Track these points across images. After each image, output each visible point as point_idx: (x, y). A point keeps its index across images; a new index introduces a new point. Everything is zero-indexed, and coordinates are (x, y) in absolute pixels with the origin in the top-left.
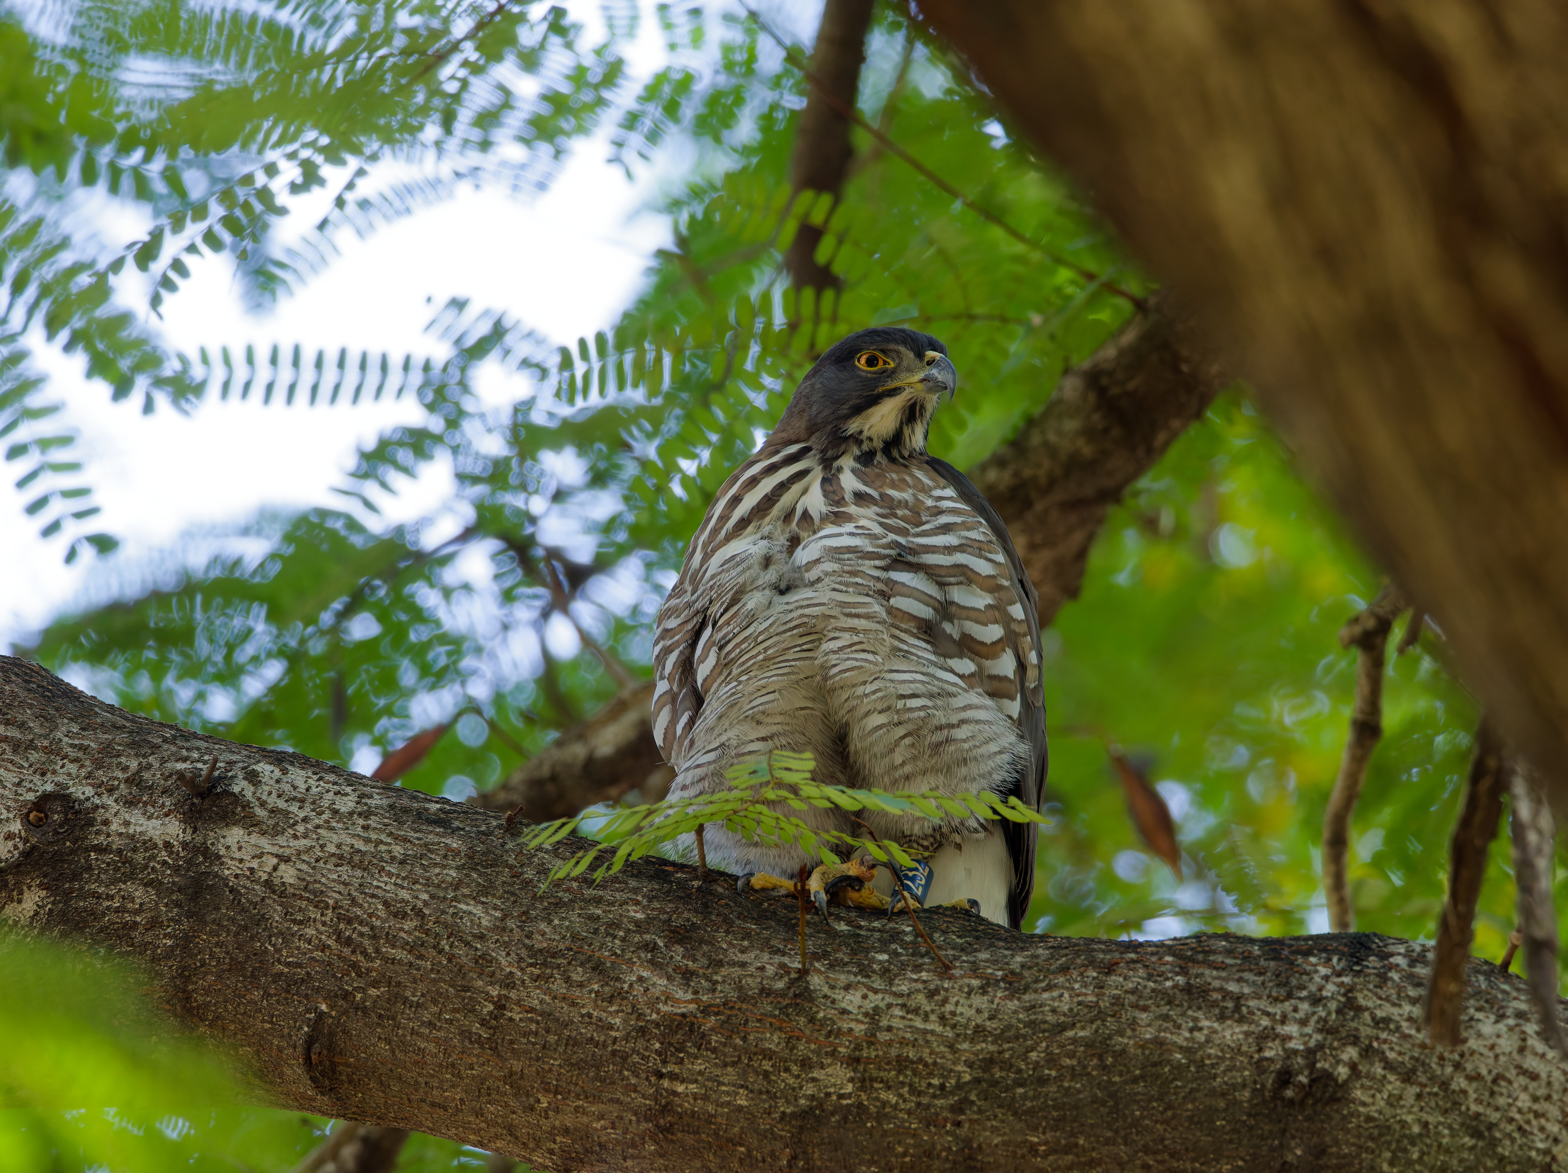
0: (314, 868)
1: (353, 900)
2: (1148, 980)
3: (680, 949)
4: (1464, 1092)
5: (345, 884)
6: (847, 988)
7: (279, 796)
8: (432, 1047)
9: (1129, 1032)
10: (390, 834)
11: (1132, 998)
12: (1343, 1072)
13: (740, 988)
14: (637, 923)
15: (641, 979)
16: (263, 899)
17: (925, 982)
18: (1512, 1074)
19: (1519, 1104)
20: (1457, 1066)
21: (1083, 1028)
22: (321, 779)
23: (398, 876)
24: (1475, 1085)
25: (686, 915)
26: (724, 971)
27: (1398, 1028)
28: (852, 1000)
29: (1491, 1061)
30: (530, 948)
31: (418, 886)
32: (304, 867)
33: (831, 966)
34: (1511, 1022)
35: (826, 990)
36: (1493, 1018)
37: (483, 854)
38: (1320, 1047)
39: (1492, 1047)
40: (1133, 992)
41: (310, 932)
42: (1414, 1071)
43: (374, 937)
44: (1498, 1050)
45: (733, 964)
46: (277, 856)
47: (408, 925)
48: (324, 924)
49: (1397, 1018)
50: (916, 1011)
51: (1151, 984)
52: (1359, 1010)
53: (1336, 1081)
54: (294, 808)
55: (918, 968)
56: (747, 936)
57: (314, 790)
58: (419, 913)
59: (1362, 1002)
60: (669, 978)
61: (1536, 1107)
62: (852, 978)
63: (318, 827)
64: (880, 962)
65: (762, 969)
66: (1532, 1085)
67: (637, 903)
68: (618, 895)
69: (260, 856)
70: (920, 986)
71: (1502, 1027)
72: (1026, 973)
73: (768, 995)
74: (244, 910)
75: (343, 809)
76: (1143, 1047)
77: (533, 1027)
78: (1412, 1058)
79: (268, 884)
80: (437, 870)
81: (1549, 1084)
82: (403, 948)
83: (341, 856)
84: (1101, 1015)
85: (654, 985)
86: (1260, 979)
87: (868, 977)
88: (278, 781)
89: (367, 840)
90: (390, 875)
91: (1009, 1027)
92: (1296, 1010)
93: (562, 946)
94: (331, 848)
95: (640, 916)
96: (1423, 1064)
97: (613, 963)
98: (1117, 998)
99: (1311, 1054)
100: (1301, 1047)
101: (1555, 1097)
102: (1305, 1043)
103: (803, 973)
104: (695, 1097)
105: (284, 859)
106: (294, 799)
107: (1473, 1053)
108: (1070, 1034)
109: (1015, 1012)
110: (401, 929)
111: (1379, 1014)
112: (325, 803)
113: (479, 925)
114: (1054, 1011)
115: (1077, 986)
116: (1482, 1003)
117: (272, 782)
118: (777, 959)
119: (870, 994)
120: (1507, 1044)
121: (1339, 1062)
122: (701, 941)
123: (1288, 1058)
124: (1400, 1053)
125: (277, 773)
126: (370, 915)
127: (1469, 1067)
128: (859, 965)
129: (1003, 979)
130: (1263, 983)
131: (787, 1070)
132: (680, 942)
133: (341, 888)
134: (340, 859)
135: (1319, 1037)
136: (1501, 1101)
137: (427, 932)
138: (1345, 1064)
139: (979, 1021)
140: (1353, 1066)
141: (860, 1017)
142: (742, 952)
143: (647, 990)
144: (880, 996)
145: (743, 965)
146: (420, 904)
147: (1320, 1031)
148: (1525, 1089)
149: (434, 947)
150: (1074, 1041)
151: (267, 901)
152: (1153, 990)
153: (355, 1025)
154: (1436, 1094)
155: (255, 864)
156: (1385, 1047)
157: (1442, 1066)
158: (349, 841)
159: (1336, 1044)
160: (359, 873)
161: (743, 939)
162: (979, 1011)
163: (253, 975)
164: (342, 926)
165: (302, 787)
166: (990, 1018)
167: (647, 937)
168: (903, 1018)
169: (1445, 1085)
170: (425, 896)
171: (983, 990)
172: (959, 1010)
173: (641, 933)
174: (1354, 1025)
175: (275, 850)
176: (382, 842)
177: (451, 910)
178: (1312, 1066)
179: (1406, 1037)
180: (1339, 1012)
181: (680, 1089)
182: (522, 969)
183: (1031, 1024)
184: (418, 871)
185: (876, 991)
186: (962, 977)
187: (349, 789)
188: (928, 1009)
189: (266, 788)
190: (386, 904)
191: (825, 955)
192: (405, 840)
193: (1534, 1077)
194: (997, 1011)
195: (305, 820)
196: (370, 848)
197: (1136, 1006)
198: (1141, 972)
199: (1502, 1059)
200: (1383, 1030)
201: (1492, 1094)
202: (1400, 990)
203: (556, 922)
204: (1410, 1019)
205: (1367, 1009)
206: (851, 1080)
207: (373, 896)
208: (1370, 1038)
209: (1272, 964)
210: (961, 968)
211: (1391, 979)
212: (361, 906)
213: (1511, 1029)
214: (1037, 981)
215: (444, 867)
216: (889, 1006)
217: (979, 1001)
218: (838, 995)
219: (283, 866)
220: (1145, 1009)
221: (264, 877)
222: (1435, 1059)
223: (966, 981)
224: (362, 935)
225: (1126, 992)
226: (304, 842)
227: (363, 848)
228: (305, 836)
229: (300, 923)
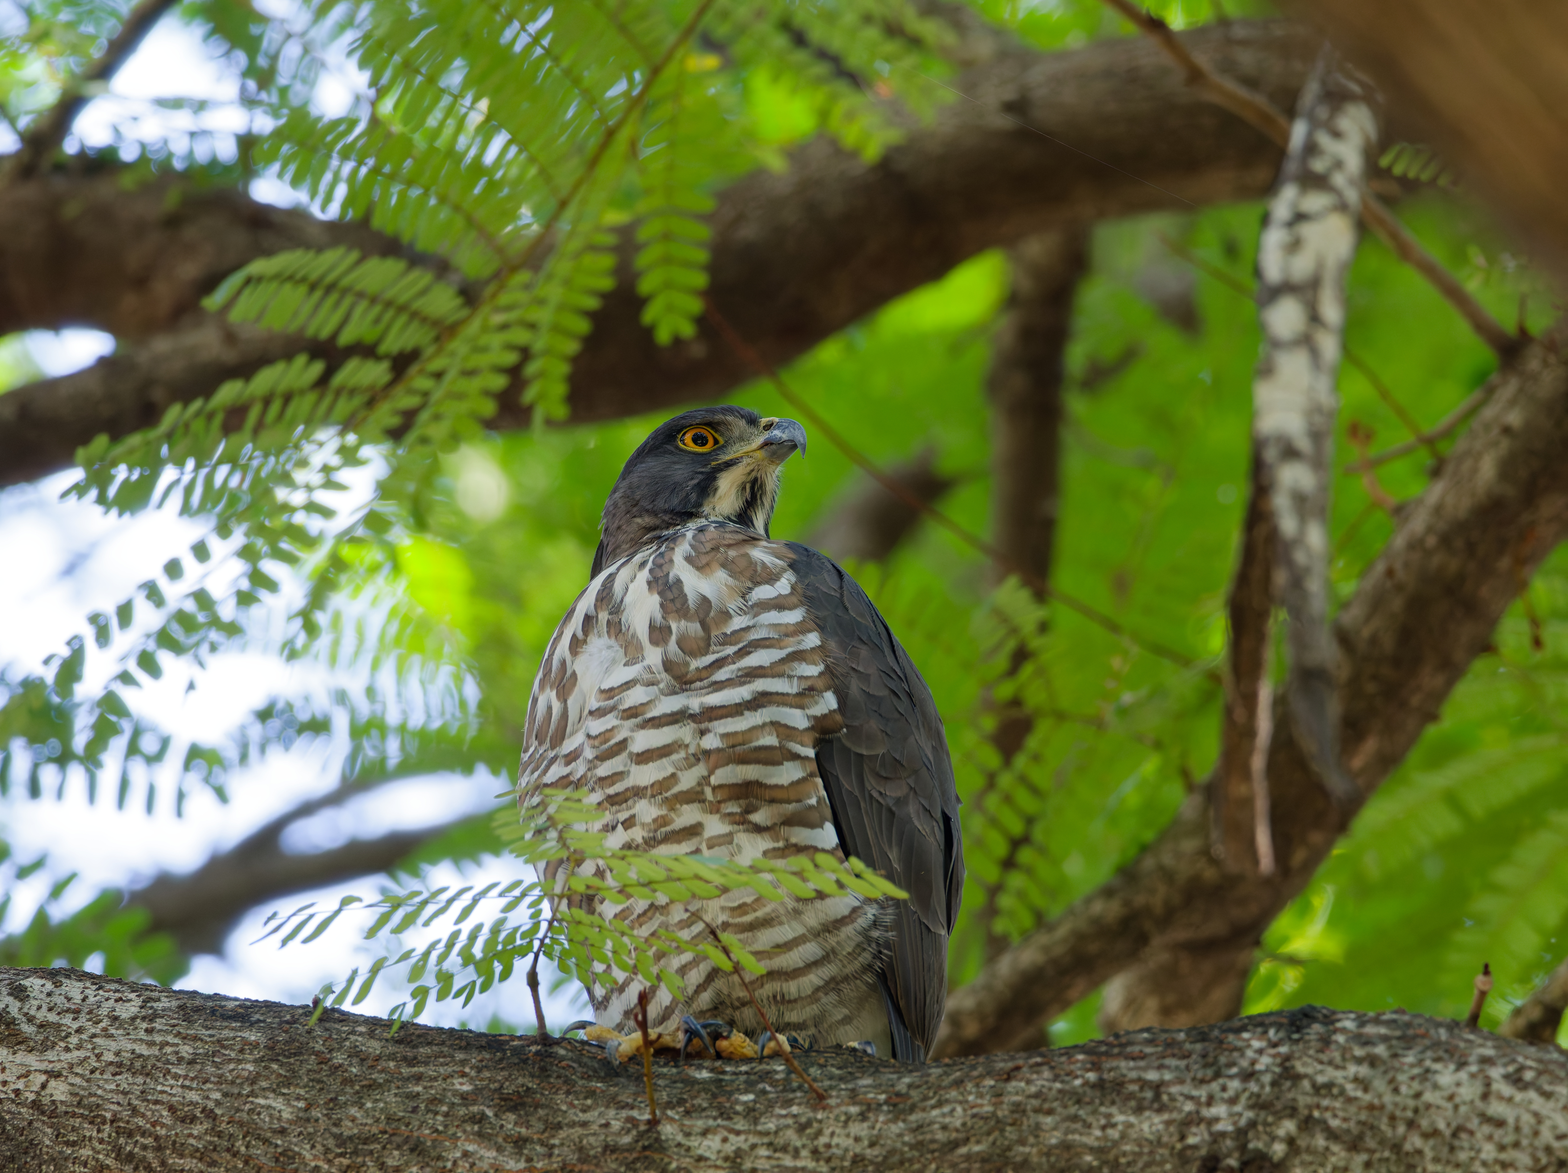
0: (88, 1080)
1: (135, 1111)
2: (1054, 1081)
3: (512, 1117)
4: (1419, 1152)
5: (125, 1093)
6: (705, 1133)
7: (50, 1009)
9: (1031, 1140)
10: (178, 1034)
11: (1035, 1102)
12: (1279, 1149)
13: (581, 1149)
14: (463, 1096)
15: (466, 1154)
16: (30, 1123)
17: (795, 1116)
18: (1474, 1123)
19: (1483, 1156)
20: (1411, 1124)
21: (978, 1142)
22: (100, 988)
23: (186, 1077)
24: (1431, 1142)
25: (520, 1080)
26: (562, 1134)
27: (1342, 1092)
28: (711, 1146)
29: (1449, 1113)
30: (337, 1137)
31: (209, 1086)
32: (78, 1080)
33: (687, 1113)
34: (1474, 1068)
35: (680, 1138)
36: (1452, 1067)
37: (286, 1043)
38: (1252, 1124)
39: (1451, 1098)
40: (1036, 1096)
41: (86, 1152)
42: (1361, 1137)
43: (159, 1149)
44: (1457, 1100)
45: (572, 1125)
46: (46, 1072)
47: (197, 1129)
48: (101, 1141)
49: (1340, 1081)
50: (784, 1149)
51: (1058, 1085)
52: (1297, 1078)
53: (1270, 1159)
54: (67, 1020)
55: (788, 1103)
56: (591, 1094)
57: (92, 999)
58: (209, 1114)
59: (1301, 1070)
60: (500, 1149)
61: (1503, 1156)
62: (711, 1122)
63: (94, 1036)
64: (745, 1103)
65: (607, 1125)
66: (1498, 1133)
67: (464, 1075)
68: (442, 1070)
69: (26, 1075)
70: (790, 1121)
71: (1463, 1075)
72: (913, 1093)
73: (613, 1151)
74: (9, 1138)
75: (125, 1015)
76: (1048, 1154)
78: (1359, 1122)
79: (36, 1105)
80: (232, 1066)
81: (1517, 1129)
82: (192, 1156)
83: (120, 1065)
84: (999, 1125)
85: (481, 1158)
86: (1182, 1063)
87: (730, 1118)
88: (49, 994)
89: (151, 1044)
90: (176, 1077)
91: (892, 1152)
92: (1224, 1089)
93: (375, 1130)
94: (109, 1057)
95: (466, 1088)
96: (1372, 1127)
97: (434, 1141)
98: (1017, 1105)
99: (1241, 1134)
100: (1230, 1128)
101: (1525, 1142)
102: (1235, 1123)
103: (653, 1123)
105: (54, 1075)
106: (68, 1011)
107: (1428, 1106)
108: (963, 1150)
109: (900, 1135)
110: (190, 1135)
111: (1321, 1079)
112: (104, 1011)
113: (279, 1119)
114: (944, 1128)
115: (971, 1098)
116: (1441, 1054)
117: (43, 996)
118: (624, 1113)
119: (732, 1137)
120: (1468, 1092)
121: (1274, 1138)
122: (537, 1106)
123: (1215, 1141)
124: (1345, 1120)
125: (49, 986)
126: (154, 1125)
127: (1424, 1123)
128: (720, 1107)
129: (886, 1102)
130: (1187, 1068)
132: (514, 1109)
133: (120, 1098)
134: (119, 1067)
135: (1250, 1114)
136: (1463, 1156)
137: (220, 1135)
138: (1282, 1140)
139: (858, 1150)
140: (1291, 1141)
141: (719, 1163)
142: (584, 1111)
143: (473, 1165)
144: (742, 1137)
145: (584, 1124)
146: (211, 1105)
147: (1251, 1107)
148: (1490, 1138)
149: (228, 1150)
150: (968, 1157)
151: (35, 1124)
152: (1060, 1091)
154: (1387, 1160)
155: (20, 1085)
156: (1328, 1115)
157: (1394, 1127)
158: (130, 1046)
159: (1270, 1119)
160: (140, 1080)
161: (586, 1098)
162: (857, 1139)
164: (122, 1141)
165: (78, 997)
166: (872, 1145)
167: (475, 1109)
168: (769, 1158)
169: (1397, 1147)
170: (217, 1095)
171: (863, 1117)
172: (835, 1140)
173: (466, 1106)
174: (1290, 1096)
175: (43, 1066)
176: (167, 1044)
177: (247, 1107)
178: (1243, 1148)
179: (1350, 1100)
180: (1274, 1084)
182: (329, 1162)
183: (919, 1146)
184: (210, 1069)
185: (738, 1133)
186: (838, 1105)
187: (132, 996)
188: (799, 1144)
189: (36, 1003)
190: (172, 1109)
191: (681, 1102)
192: (196, 1038)
193: (1500, 1123)
194: (879, 1136)
195: (79, 1031)
196: (155, 1051)
197: (1039, 1111)
198: (1047, 1074)
199: (1463, 1109)
200: (1325, 1097)
201: (1452, 1149)
202: (1345, 1051)
203: (369, 1105)
204: (1355, 1080)
205: (1306, 1076)
207: (156, 1102)
208: (1310, 1108)
209: (1199, 1046)
210: (838, 1096)
211: (1336, 1042)
212: (143, 1116)
213: (1473, 1076)
214: (925, 1098)
215: (239, 1061)
216: (754, 1147)
217: (858, 1129)
218: (694, 1142)
219: (53, 1083)
220: (1050, 1112)
221: (31, 1097)
222: (1385, 1120)
223: (843, 1109)
224: (145, 1147)
225: (1029, 1097)
226: (76, 1053)
227: (146, 1053)
228: (79, 1047)
229: (74, 1144)
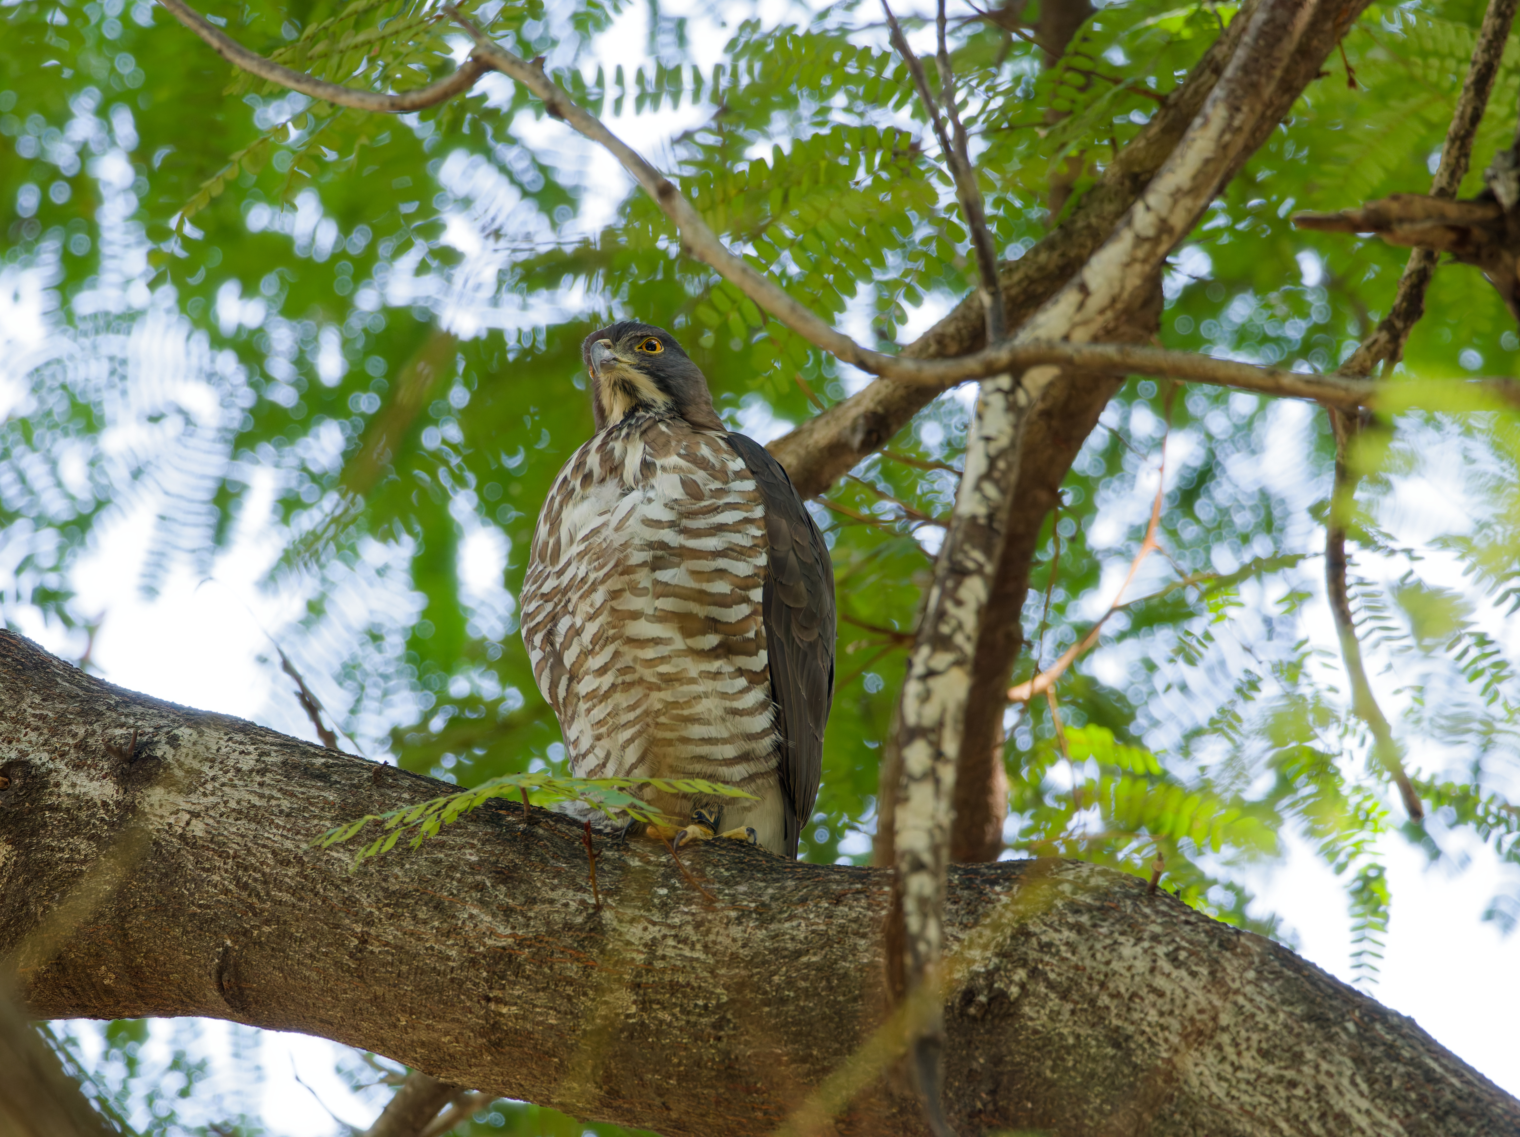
0: (218, 822)
1: (249, 850)
2: (868, 909)
3: (503, 888)
4: (1107, 1008)
5: (243, 836)
6: (633, 921)
7: (195, 757)
8: (314, 975)
9: (851, 957)
10: (280, 789)
11: (854, 926)
12: (1014, 991)
13: (548, 923)
14: (471, 865)
15: (471, 916)
16: (179, 850)
17: (693, 914)
18: (1144, 992)
19: (1149, 1018)
20: (1103, 985)
21: (815, 954)
22: (228, 739)
23: (284, 827)
24: (1115, 1001)
25: (511, 856)
26: (537, 908)
27: (1058, 951)
28: (635, 933)
29: (1128, 980)
30: (386, 890)
31: (299, 837)
32: (211, 821)
33: (621, 902)
34: (1146, 944)
35: (615, 924)
36: (1132, 941)
37: (354, 805)
38: (997, 969)
39: (1129, 968)
40: (856, 920)
41: (216, 878)
42: (1069, 990)
43: (265, 883)
44: (1134, 971)
45: (543, 901)
46: (189, 812)
47: (291, 871)
48: (226, 871)
49: (1058, 943)
50: (685, 941)
51: (870, 913)
52: (1029, 935)
53: (1009, 999)
54: (206, 768)
55: (689, 902)
56: (557, 874)
57: (223, 750)
58: (300, 861)
59: (1032, 928)
60: (494, 915)
62: (637, 912)
63: (223, 785)
64: (661, 896)
65: (566, 905)
66: (1159, 1002)
67: (473, 847)
68: (458, 840)
69: (177, 812)
70: (689, 918)
71: (1138, 949)
72: (774, 904)
73: (570, 929)
74: (164, 860)
75: (245, 768)
76: (861, 970)
77: (390, 958)
78: (1068, 978)
79: (182, 837)
80: (316, 822)
81: (1172, 1000)
82: (287, 891)
83: (240, 812)
84: (829, 942)
85: (481, 921)
86: (954, 907)
87: (649, 910)
88: (194, 744)
89: (262, 796)
90: (278, 827)
91: (756, 954)
92: (980, 936)
93: (411, 888)
94: (233, 804)
95: (474, 858)
96: (1077, 984)
97: (451, 902)
98: (842, 926)
99: (990, 975)
100: (983, 970)
101: (1177, 1011)
102: (986, 966)
103: (598, 908)
104: (516, 1016)
105: (195, 815)
106: (207, 759)
107: (1115, 973)
108: (804, 959)
109: (762, 941)
110: (286, 875)
111: (1044, 939)
112: (231, 762)
113: (347, 870)
114: (793, 939)
115: (812, 916)
116: (1125, 927)
117: (190, 745)
118: (580, 895)
119: (650, 927)
120: (1142, 965)
121: (1012, 982)
122: (521, 881)
123: (972, 979)
124: (1059, 975)
125: (194, 736)
126: (262, 863)
127: (1111, 985)
128: (643, 900)
129: (755, 910)
130: (957, 911)
131: (585, 994)
132: (504, 882)
133: (239, 839)
134: (239, 814)
135: (996, 960)
136: (1136, 1016)
137: (306, 877)
138: (1017, 984)
139: (734, 949)
140: (1023, 986)
141: (641, 948)
142: (552, 890)
143: (476, 926)
144: (657, 928)
145: (552, 902)
146: (300, 853)
147: (997, 955)
148: (1154, 1005)
149: (312, 890)
150: (808, 965)
151: (183, 852)
152: (871, 919)
153: (255, 957)
154: (1086, 1010)
155: (172, 820)
156: (1048, 968)
157: (1091, 986)
158: (247, 797)
159: (1009, 966)
160: (253, 826)
161: (554, 878)
162: (734, 940)
163: (173, 915)
164: (240, 873)
165: (213, 748)
166: (744, 946)
167: (478, 878)
168: (674, 947)
169: (1092, 1002)
170: (305, 846)
171: (739, 921)
172: (720, 939)
173: (473, 874)
174: (1024, 949)
175: (188, 807)
176: (273, 797)
177: (325, 858)
178: (990, 986)
179: (1064, 959)
180: (1013, 937)
181: (504, 1010)
182: (379, 909)
183: (774, 951)
184: (301, 822)
185: (654, 924)
186: (723, 909)
187: (251, 748)
188: (695, 939)
189: (185, 751)
190: (274, 852)
191: (616, 891)
192: (292, 794)
193: (1161, 994)
194: (749, 939)
195: (214, 778)
196: (263, 803)
197: (856, 934)
199: (1137, 979)
200: (1046, 953)
201: (1129, 1009)
202: (1062, 915)
203: (407, 866)
204: (1067, 944)
205: (1035, 934)
206: (635, 1002)
207: (264, 846)
208: (1036, 961)
209: (966, 893)
210: (723, 901)
211: (1056, 906)
212: (255, 855)
213: (1145, 951)
214: (781, 912)
215: (321, 818)
216: (665, 937)
217: (736, 931)
218: (624, 928)
219: (194, 822)
220: (864, 936)
221: (180, 831)
222: (1085, 980)
223: (726, 913)
224: (255, 880)
225: (850, 921)
226: (211, 799)
227: (258, 804)
228: (213, 794)
229: (208, 870)
